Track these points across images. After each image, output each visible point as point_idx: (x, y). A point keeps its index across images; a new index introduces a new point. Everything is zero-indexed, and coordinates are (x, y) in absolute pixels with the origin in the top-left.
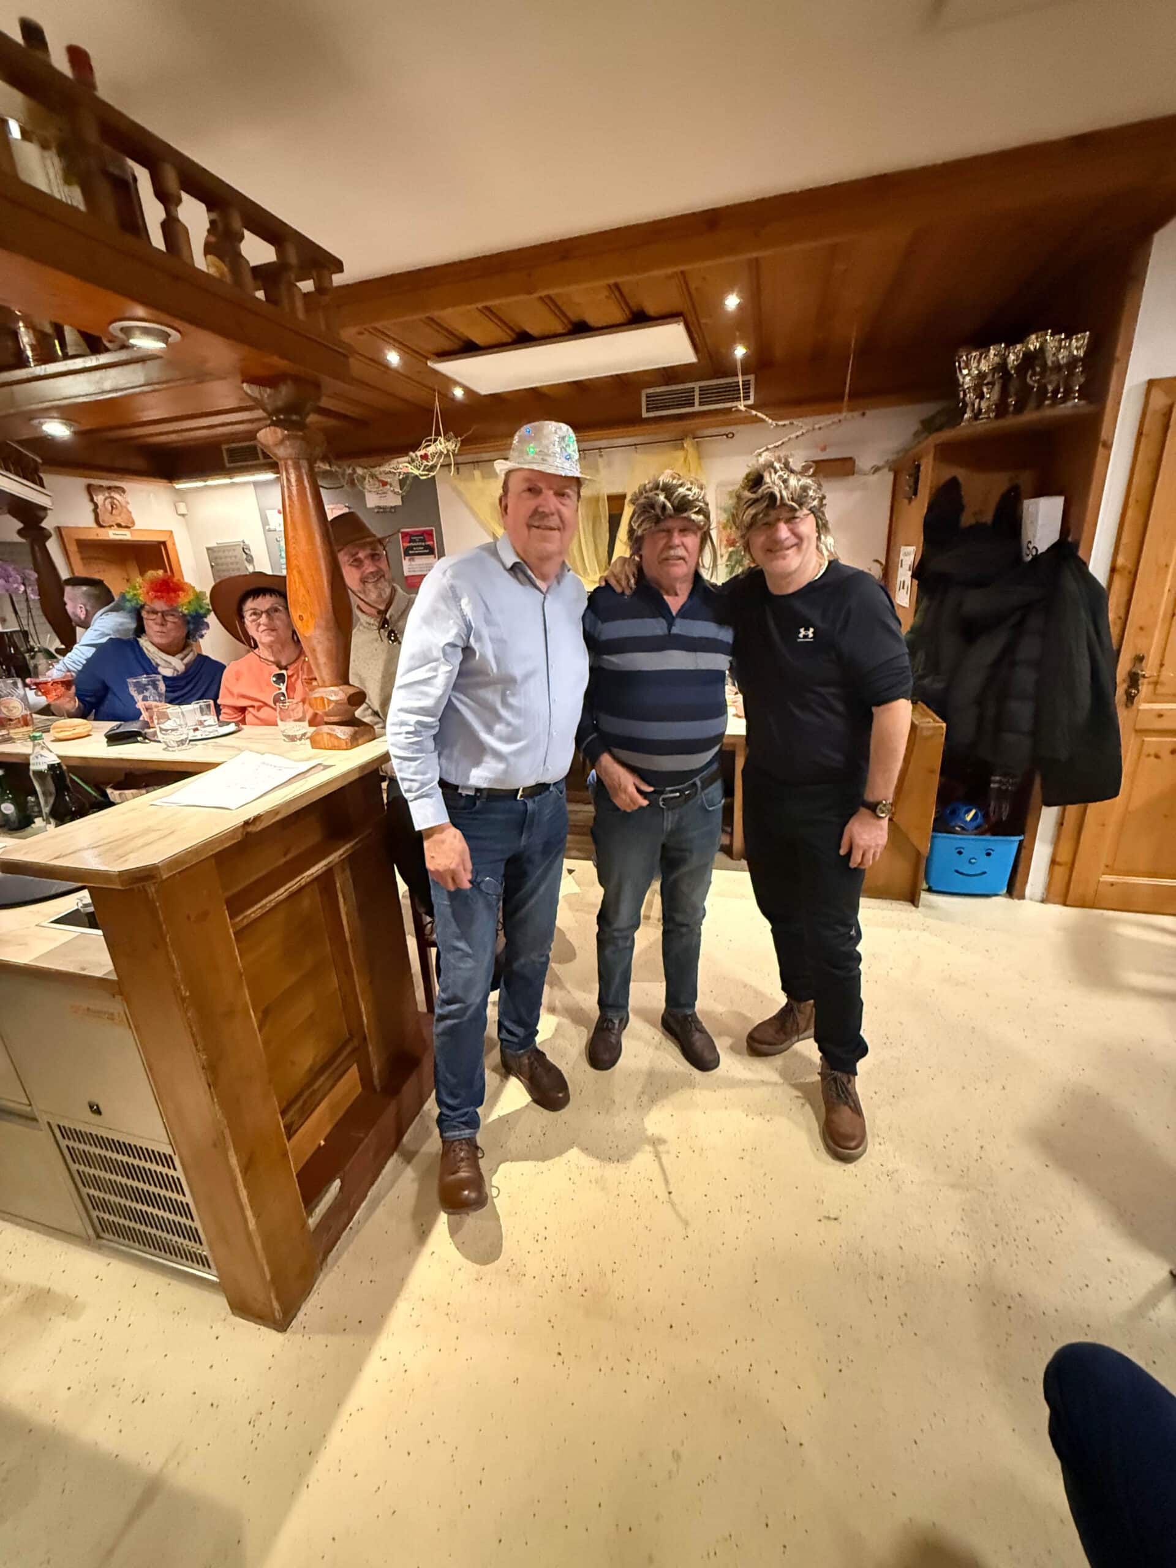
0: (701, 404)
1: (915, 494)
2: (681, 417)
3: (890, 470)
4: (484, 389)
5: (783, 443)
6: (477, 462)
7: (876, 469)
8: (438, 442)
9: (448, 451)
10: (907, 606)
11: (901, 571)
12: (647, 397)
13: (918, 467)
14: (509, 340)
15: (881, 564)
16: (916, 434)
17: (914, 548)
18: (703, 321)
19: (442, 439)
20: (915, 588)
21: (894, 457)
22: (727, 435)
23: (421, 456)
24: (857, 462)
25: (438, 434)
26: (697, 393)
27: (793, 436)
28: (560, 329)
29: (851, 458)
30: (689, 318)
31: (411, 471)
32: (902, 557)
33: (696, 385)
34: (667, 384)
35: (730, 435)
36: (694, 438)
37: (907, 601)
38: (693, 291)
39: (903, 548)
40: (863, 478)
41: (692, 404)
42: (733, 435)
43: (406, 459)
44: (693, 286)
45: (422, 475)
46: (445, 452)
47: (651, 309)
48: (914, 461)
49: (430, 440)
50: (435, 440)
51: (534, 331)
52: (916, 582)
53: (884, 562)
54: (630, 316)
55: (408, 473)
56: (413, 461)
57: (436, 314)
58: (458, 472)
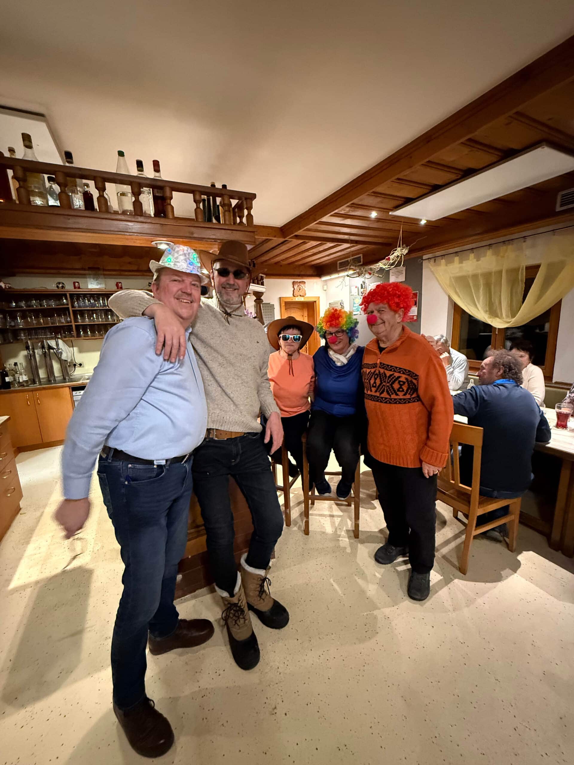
8: (398, 250)
9: (402, 254)
12: (562, 197)
23: (387, 259)
25: (399, 246)
28: (455, 176)
31: (383, 266)
38: (546, 122)
43: (383, 261)
44: (544, 119)
45: (387, 268)
49: (395, 250)
51: (439, 182)
54: (502, 155)
55: (381, 268)
58: (435, 262)
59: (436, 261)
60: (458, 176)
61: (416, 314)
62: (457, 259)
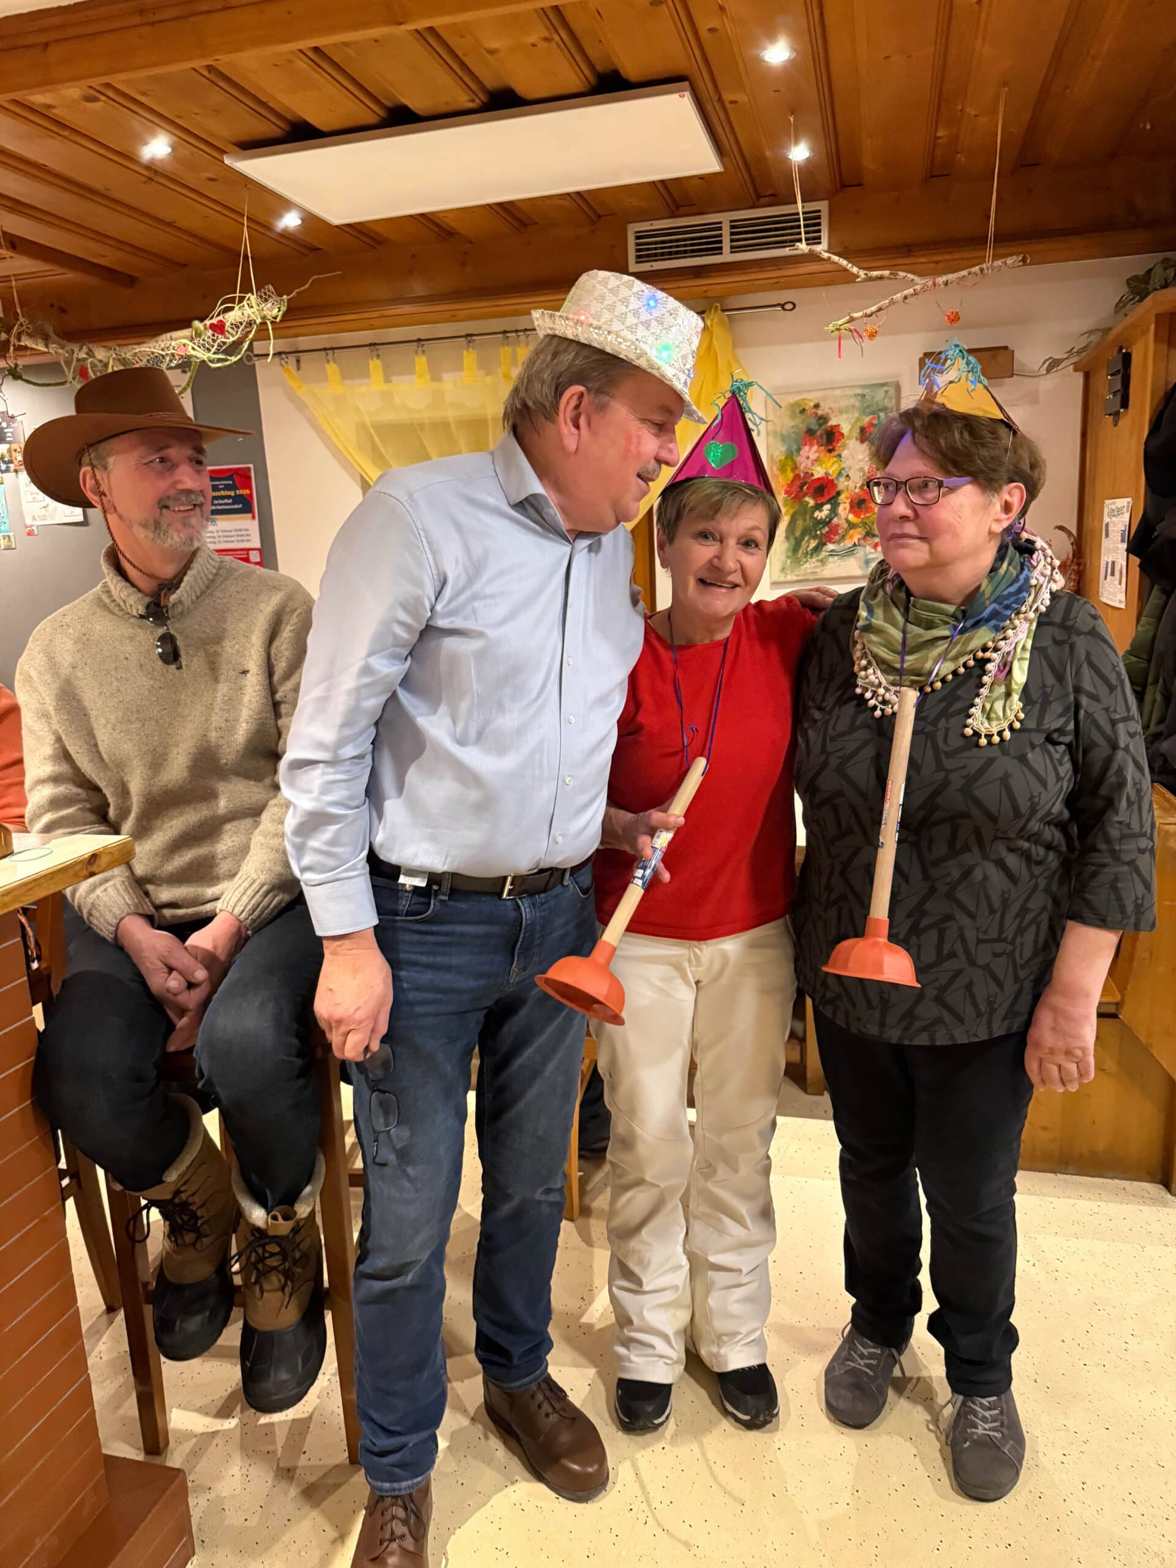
0: (734, 249)
1: (1125, 404)
2: (698, 272)
3: (1075, 370)
4: (338, 215)
5: (880, 309)
6: (333, 349)
7: (1053, 365)
8: (245, 303)
9: (264, 318)
10: (1122, 606)
11: (1105, 543)
12: (638, 238)
13: (1127, 359)
14: (372, 119)
15: (1069, 533)
16: (1120, 306)
17: (1129, 499)
18: (728, 97)
19: (253, 298)
20: (1136, 571)
21: (1083, 342)
22: (782, 306)
23: (212, 326)
24: (1016, 355)
25: (247, 289)
26: (726, 232)
27: (898, 296)
28: (463, 100)
29: (1006, 348)
30: (701, 86)
31: (193, 353)
32: (1106, 519)
33: (725, 218)
34: (673, 216)
35: (789, 306)
36: (723, 311)
37: (1122, 597)
38: (704, 34)
39: (1107, 502)
40: (1027, 384)
41: (719, 250)
42: (794, 306)
43: (186, 332)
44: (704, 25)
45: (212, 361)
46: (259, 321)
47: (630, 70)
48: (1121, 349)
49: (232, 300)
50: (241, 299)
51: (416, 103)
52: (1136, 561)
53: (1074, 532)
54: (593, 80)
55: (190, 357)
56: (198, 335)
57: (224, 61)
58: (298, 368)
59: (302, 364)
60: (473, 101)
61: (258, 545)
62: (375, 365)
